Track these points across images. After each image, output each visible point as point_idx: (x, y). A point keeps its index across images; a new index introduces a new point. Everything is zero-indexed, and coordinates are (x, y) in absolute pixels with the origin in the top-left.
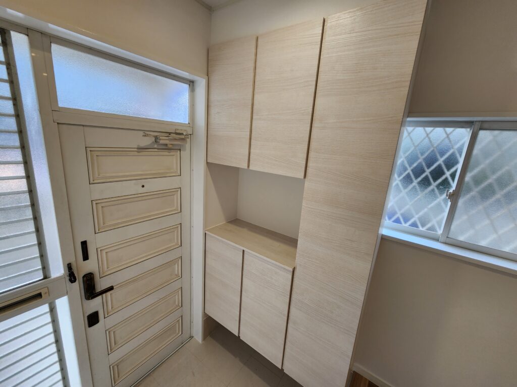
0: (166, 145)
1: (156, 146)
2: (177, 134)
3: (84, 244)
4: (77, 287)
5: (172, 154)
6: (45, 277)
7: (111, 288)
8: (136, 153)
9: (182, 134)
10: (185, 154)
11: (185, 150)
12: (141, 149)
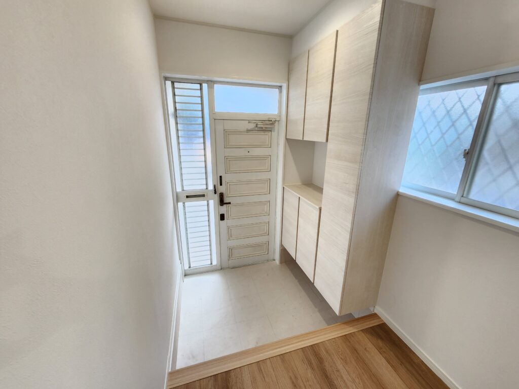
0: (262, 128)
1: (256, 129)
2: (269, 121)
3: (221, 177)
4: (217, 197)
5: (266, 133)
6: (207, 189)
7: (230, 203)
8: (246, 133)
9: (271, 121)
10: (274, 134)
11: (274, 131)
12: (248, 131)
